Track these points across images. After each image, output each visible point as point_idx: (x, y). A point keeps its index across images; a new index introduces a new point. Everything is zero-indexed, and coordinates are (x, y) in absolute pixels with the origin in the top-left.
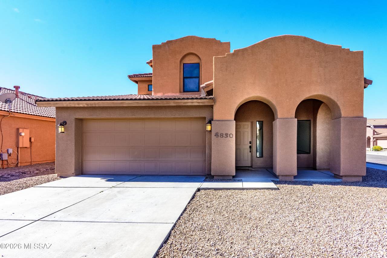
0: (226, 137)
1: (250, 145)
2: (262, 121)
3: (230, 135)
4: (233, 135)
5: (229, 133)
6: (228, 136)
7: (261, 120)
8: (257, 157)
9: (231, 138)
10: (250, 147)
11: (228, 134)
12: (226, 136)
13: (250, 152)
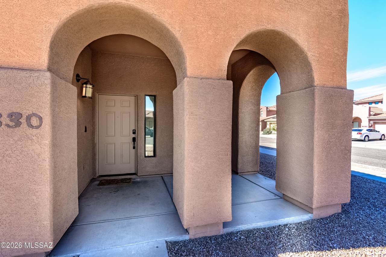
0: (11, 124)
1: (134, 136)
2: (155, 96)
3: (29, 118)
4: (41, 118)
5: (26, 113)
6: (23, 120)
7: (153, 94)
8: (145, 157)
9: (32, 127)
10: (134, 139)
11: (21, 115)
12: (11, 121)
13: (134, 148)
